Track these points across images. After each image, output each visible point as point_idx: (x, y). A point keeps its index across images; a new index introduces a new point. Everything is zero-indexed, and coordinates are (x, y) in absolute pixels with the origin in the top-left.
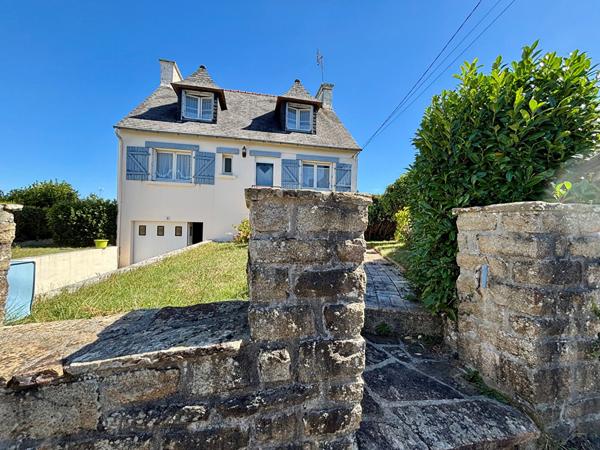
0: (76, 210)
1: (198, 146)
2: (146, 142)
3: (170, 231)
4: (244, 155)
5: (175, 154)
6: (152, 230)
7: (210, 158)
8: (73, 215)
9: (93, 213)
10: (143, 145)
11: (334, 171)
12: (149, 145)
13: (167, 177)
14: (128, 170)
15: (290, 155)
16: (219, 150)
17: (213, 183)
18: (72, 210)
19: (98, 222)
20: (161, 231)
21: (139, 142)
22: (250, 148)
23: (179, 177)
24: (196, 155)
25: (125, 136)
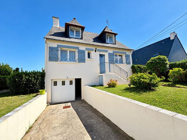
0: (26, 76)
1: (79, 48)
2: (58, 45)
3: (67, 83)
4: (95, 51)
5: (68, 50)
6: (59, 83)
7: (83, 52)
8: (24, 79)
9: (34, 77)
10: (56, 46)
11: (125, 57)
12: (58, 46)
13: (65, 60)
14: (49, 57)
15: (111, 51)
16: (86, 49)
17: (85, 62)
18: (24, 76)
19: (37, 81)
20: (63, 83)
21: (54, 45)
22: (98, 49)
23: (70, 60)
24: (78, 51)
25: (48, 42)
